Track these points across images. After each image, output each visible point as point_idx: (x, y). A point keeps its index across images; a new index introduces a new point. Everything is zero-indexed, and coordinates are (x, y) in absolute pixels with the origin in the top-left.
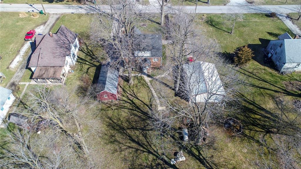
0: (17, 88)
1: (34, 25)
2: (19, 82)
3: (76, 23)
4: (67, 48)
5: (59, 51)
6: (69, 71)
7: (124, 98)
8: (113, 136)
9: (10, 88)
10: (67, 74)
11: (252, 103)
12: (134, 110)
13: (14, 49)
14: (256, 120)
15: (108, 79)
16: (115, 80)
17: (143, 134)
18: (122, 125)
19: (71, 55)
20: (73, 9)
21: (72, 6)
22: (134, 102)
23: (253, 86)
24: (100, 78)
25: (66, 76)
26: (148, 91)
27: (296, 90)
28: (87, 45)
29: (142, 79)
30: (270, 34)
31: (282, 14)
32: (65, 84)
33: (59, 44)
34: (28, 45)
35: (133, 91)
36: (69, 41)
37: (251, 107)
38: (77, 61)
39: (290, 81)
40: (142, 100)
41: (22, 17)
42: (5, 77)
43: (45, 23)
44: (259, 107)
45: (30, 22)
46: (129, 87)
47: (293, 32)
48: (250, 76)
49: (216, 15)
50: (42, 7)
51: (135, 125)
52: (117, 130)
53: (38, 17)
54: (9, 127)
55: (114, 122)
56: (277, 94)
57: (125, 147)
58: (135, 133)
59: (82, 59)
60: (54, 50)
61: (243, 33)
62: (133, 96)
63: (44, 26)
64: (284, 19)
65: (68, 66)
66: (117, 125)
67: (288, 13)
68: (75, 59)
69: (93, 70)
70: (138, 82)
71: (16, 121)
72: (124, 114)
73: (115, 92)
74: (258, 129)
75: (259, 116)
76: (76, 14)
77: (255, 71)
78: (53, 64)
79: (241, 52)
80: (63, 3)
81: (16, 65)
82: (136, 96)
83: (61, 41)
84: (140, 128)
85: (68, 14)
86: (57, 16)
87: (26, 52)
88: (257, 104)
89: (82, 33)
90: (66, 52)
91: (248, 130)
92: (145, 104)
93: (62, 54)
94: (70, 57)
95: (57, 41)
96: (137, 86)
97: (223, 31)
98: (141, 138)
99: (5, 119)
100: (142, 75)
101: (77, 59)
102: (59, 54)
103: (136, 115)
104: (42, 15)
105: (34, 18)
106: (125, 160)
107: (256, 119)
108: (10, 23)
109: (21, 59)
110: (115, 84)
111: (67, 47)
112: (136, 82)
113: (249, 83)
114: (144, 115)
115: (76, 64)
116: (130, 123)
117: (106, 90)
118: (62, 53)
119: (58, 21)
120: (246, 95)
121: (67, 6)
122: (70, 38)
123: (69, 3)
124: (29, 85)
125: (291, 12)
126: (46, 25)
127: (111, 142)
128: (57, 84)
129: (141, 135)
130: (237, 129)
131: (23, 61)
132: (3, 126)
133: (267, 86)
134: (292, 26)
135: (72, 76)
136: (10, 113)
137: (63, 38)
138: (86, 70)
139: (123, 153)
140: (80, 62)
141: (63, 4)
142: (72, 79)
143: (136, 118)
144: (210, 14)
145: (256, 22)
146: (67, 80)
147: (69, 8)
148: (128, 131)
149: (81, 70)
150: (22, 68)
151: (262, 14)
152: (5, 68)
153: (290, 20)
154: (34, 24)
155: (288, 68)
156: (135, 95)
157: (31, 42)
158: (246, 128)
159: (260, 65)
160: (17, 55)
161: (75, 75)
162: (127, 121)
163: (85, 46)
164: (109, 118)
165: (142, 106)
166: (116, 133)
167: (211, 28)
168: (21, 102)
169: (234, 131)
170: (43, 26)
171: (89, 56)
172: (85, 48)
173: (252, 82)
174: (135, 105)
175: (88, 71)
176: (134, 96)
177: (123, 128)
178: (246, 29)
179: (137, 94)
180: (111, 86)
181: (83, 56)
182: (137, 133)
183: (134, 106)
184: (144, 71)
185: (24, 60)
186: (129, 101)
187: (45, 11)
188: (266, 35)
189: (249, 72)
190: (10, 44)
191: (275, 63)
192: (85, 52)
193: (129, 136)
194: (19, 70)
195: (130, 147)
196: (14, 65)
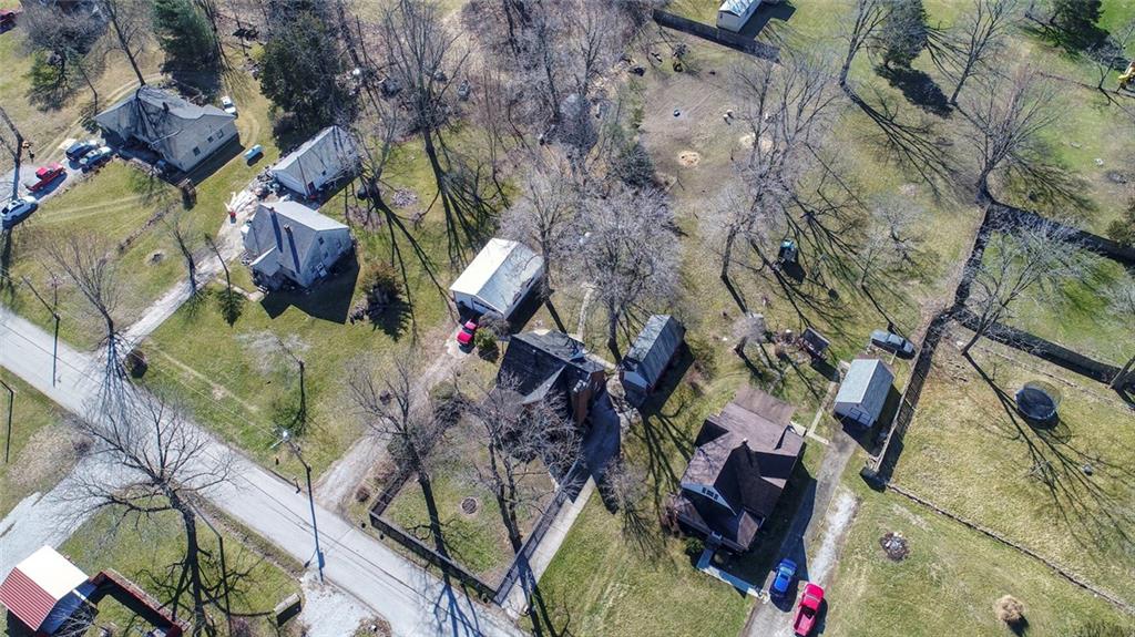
31: (101, 357)
47: (186, 299)
64: (132, 340)
67: (79, 355)
125: (67, 354)
134: (155, 315)
149: (693, 417)
151: (136, 386)
185: (823, 516)
194: (833, 484)
196: (845, 502)
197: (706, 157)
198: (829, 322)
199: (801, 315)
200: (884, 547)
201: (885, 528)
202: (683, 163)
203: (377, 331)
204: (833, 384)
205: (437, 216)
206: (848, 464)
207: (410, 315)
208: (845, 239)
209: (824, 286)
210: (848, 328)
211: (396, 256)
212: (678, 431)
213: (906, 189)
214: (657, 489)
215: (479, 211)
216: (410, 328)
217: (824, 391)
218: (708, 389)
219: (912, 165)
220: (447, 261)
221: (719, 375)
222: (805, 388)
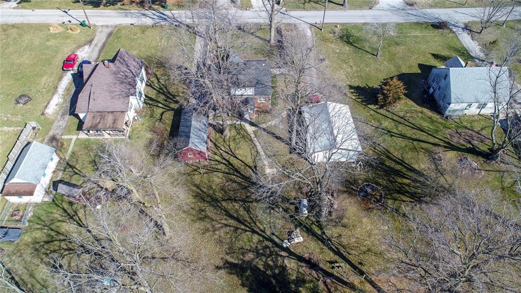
0: (60, 144)
1: (74, 46)
2: (62, 135)
3: (139, 41)
4: (131, 85)
5: (119, 88)
6: (134, 118)
7: (217, 158)
8: (202, 211)
9: (49, 144)
10: (132, 122)
11: (400, 161)
12: (230, 174)
13: (49, 85)
14: (404, 186)
15: (194, 130)
16: (203, 130)
17: (244, 208)
18: (215, 195)
19: (137, 94)
20: (132, 17)
21: (131, 13)
22: (231, 162)
23: (404, 137)
24: (181, 128)
25: (131, 125)
26: (251, 146)
27: (464, 143)
28: (159, 76)
29: (242, 128)
30: (436, 56)
31: (457, 23)
32: (129, 137)
33: (119, 78)
34: (68, 78)
35: (229, 146)
36: (132, 73)
37: (398, 167)
38: (145, 103)
39: (456, 130)
40: (243, 159)
41: (53, 32)
42: (41, 128)
43: (91, 42)
44: (409, 167)
45: (68, 41)
46: (224, 140)
47: (470, 53)
48: (400, 123)
49: (355, 26)
50: (84, 14)
51: (233, 195)
52: (208, 202)
53: (79, 31)
54: (55, 199)
55: (203, 192)
56: (436, 149)
57: (220, 225)
58: (234, 206)
59: (151, 99)
60: (111, 87)
61: (395, 55)
62: (229, 154)
63: (90, 46)
64: (459, 33)
65: (133, 111)
66: (208, 196)
67: (467, 21)
68: (142, 99)
69: (169, 116)
70: (236, 133)
71: (67, 191)
72: (218, 179)
73: (203, 148)
74: (405, 198)
75: (407, 180)
76: (137, 26)
77: (408, 114)
78: (112, 108)
79: (388, 87)
80: (116, 6)
81: (54, 109)
82: (233, 154)
83: (122, 74)
84: (240, 199)
85: (125, 27)
86: (109, 30)
87: (67, 89)
88: (406, 164)
89: (149, 57)
90: (129, 89)
91: (392, 199)
92: (247, 165)
93: (123, 93)
94: (135, 97)
95: (115, 73)
96: (234, 140)
97: (365, 52)
98: (242, 212)
99: (49, 189)
100: (242, 123)
101: (145, 99)
102: (120, 93)
103: (234, 182)
104: (84, 28)
105: (72, 34)
106: (220, 242)
107: (404, 184)
108: (37, 42)
109: (61, 100)
110: (203, 137)
111: (131, 83)
112: (234, 132)
113: (398, 132)
114: (246, 180)
115: (143, 107)
116: (226, 192)
117: (190, 145)
118: (123, 91)
119: (111, 38)
120: (392, 150)
121: (122, 13)
122: (133, 68)
123: (125, 8)
124: (78, 139)
125: (471, 19)
126: (92, 46)
127: (200, 219)
128: (118, 137)
129: (241, 209)
130: (376, 198)
131: (63, 104)
132: (46, 199)
133: (423, 136)
134: (470, 43)
135: (139, 125)
136: (54, 180)
137: (124, 68)
138: (158, 116)
139: (217, 232)
140: (149, 104)
141: (116, 9)
142: (139, 129)
143: (234, 185)
144: (346, 23)
145: (416, 37)
146: (132, 132)
147: (126, 16)
148: (224, 204)
149: (151, 116)
150: (63, 115)
151: (426, 23)
152: (38, 115)
153: (469, 34)
154: (73, 43)
155: (455, 111)
156: (232, 152)
157: (73, 73)
158: (389, 197)
159: (416, 106)
160: (53, 94)
161: (144, 124)
162: (222, 190)
163: (155, 79)
164: (195, 185)
165: (242, 167)
166: (207, 206)
167: (347, 48)
168: (68, 164)
169: (372, 201)
170: (88, 47)
171: (162, 94)
172: (156, 81)
173: (403, 131)
174: (233, 167)
175: (163, 118)
176: (231, 154)
177: (217, 200)
178: (400, 49)
179: (235, 150)
180: (197, 140)
181: (153, 94)
182: (237, 206)
183: (231, 169)
184: (245, 116)
185: (65, 101)
186: (224, 161)
187: (89, 23)
188: (429, 58)
189: (399, 116)
190: (42, 76)
191: (438, 102)
192: (155, 87)
193: (226, 211)
194: (59, 116)
195: (226, 225)
196: (51, 109)
198: (60, 234)
199: (86, 228)
200: (29, 97)
203: (365, 85)
204: (58, 178)
210: (41, 234)
211: (410, 125)
212: (158, 107)
214: (158, 80)
216: (349, 94)
217: (64, 170)
218: (149, 135)
222: (77, 166)
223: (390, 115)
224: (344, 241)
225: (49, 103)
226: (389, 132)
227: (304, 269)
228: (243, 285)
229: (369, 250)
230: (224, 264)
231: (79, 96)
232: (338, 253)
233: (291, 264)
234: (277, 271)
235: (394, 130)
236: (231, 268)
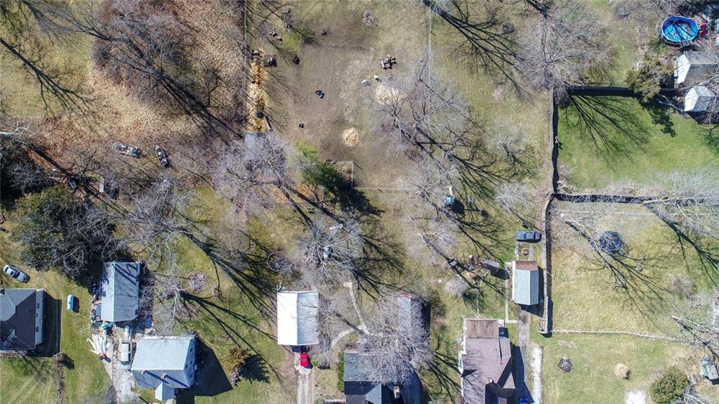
0: (516, 314)
2: (518, 324)
8: (395, 252)
11: (245, 291)
12: (378, 283)
13: (550, 386)
14: (249, 268)
17: (367, 254)
18: (388, 265)
22: (377, 293)
23: (236, 316)
26: (362, 308)
27: (190, 305)
37: (249, 285)
40: (368, 296)
44: (240, 285)
48: (233, 331)
51: (375, 264)
52: (392, 259)
55: (396, 268)
56: (215, 300)
57: (383, 240)
58: (374, 255)
59: (451, 365)
60: (482, 362)
62: (379, 301)
65: (464, 345)
66: (392, 264)
72: (386, 278)
74: (252, 257)
75: (245, 273)
77: (224, 341)
78: (480, 341)
84: (370, 261)
87: (531, 379)
91: (261, 257)
92: (366, 291)
94: (463, 356)
95: (481, 373)
98: (368, 250)
99: (510, 272)
103: (374, 276)
106: (382, 229)
107: (249, 270)
109: (532, 365)
113: (238, 320)
114: (366, 276)
116: (381, 267)
117: (409, 300)
120: (248, 302)
124: (504, 318)
127: (397, 245)
129: (369, 253)
131: (529, 361)
132: (508, 264)
133: (221, 315)
135: (457, 333)
136: (509, 280)
138: (443, 344)
139: (384, 235)
140: (453, 360)
142: (456, 329)
143: (374, 273)
146: (461, 326)
148: (381, 257)
149: (448, 343)
150: (525, 347)
152: (546, 347)
158: (263, 259)
160: (542, 373)
161: (453, 334)
162: (383, 269)
164: (403, 274)
165: (369, 289)
166: (392, 255)
168: (502, 295)
171: (442, 373)
172: (450, 390)
173: (233, 322)
174: (375, 289)
175: (437, 342)
176: (377, 301)
177: (386, 261)
180: (404, 306)
182: (372, 256)
183: (377, 288)
185: (529, 365)
186: (383, 294)
189: (233, 339)
192: (450, 382)
193: (380, 252)
194: (528, 345)
195: (378, 240)
196: (537, 353)
197: (361, 129)
198: (489, 237)
199: (473, 240)
200: (561, 368)
201: (558, 356)
202: (349, 144)
203: (253, 382)
204: (507, 281)
205: (227, 284)
206: (530, 329)
207: (263, 362)
208: (476, 163)
209: (477, 210)
210: (502, 237)
211: (226, 329)
212: (443, 356)
213: (497, 93)
214: (449, 393)
215: (249, 263)
216: (270, 370)
217: (504, 289)
218: (447, 322)
219: (495, 66)
220: (257, 313)
221: (448, 309)
222: (495, 292)
223: (240, 341)
224: (302, 227)
225: (542, 362)
226: (245, 322)
227: (330, 209)
228: (368, 201)
229: (287, 220)
230: (379, 214)
231: (510, 356)
232: (307, 219)
233: (338, 211)
234: (348, 208)
235: (241, 323)
236: (377, 212)
